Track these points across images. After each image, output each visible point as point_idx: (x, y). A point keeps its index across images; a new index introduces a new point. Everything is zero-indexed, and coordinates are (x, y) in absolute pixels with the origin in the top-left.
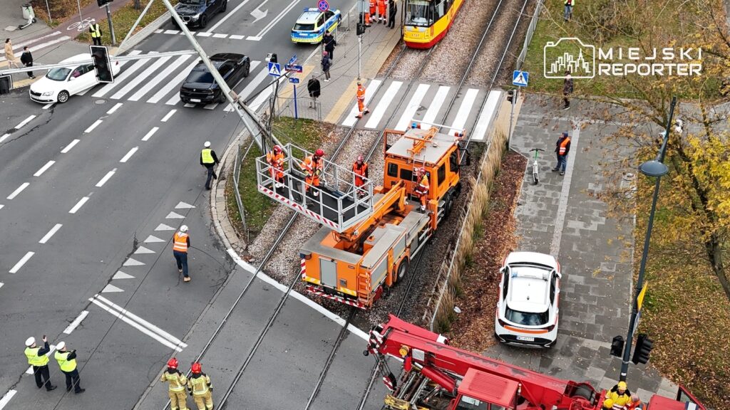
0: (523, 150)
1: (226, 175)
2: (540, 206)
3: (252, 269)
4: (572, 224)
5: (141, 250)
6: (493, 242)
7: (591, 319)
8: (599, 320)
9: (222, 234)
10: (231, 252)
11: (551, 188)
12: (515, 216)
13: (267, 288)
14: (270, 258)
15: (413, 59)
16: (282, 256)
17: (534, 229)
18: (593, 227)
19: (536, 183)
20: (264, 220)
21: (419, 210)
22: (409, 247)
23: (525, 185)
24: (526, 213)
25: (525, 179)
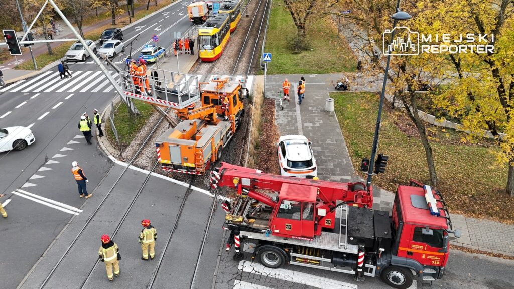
0: (271, 97)
1: (105, 120)
2: (287, 119)
3: (125, 164)
4: (306, 125)
5: (50, 162)
6: (267, 137)
7: (331, 166)
8: (335, 166)
9: (104, 148)
10: (111, 157)
11: (291, 111)
12: (276, 124)
13: (136, 173)
14: (136, 158)
15: (206, 66)
16: (144, 156)
17: (287, 129)
18: (317, 125)
19: (282, 110)
20: (130, 140)
21: (225, 120)
22: (222, 139)
23: (277, 111)
24: (281, 122)
25: (276, 108)
